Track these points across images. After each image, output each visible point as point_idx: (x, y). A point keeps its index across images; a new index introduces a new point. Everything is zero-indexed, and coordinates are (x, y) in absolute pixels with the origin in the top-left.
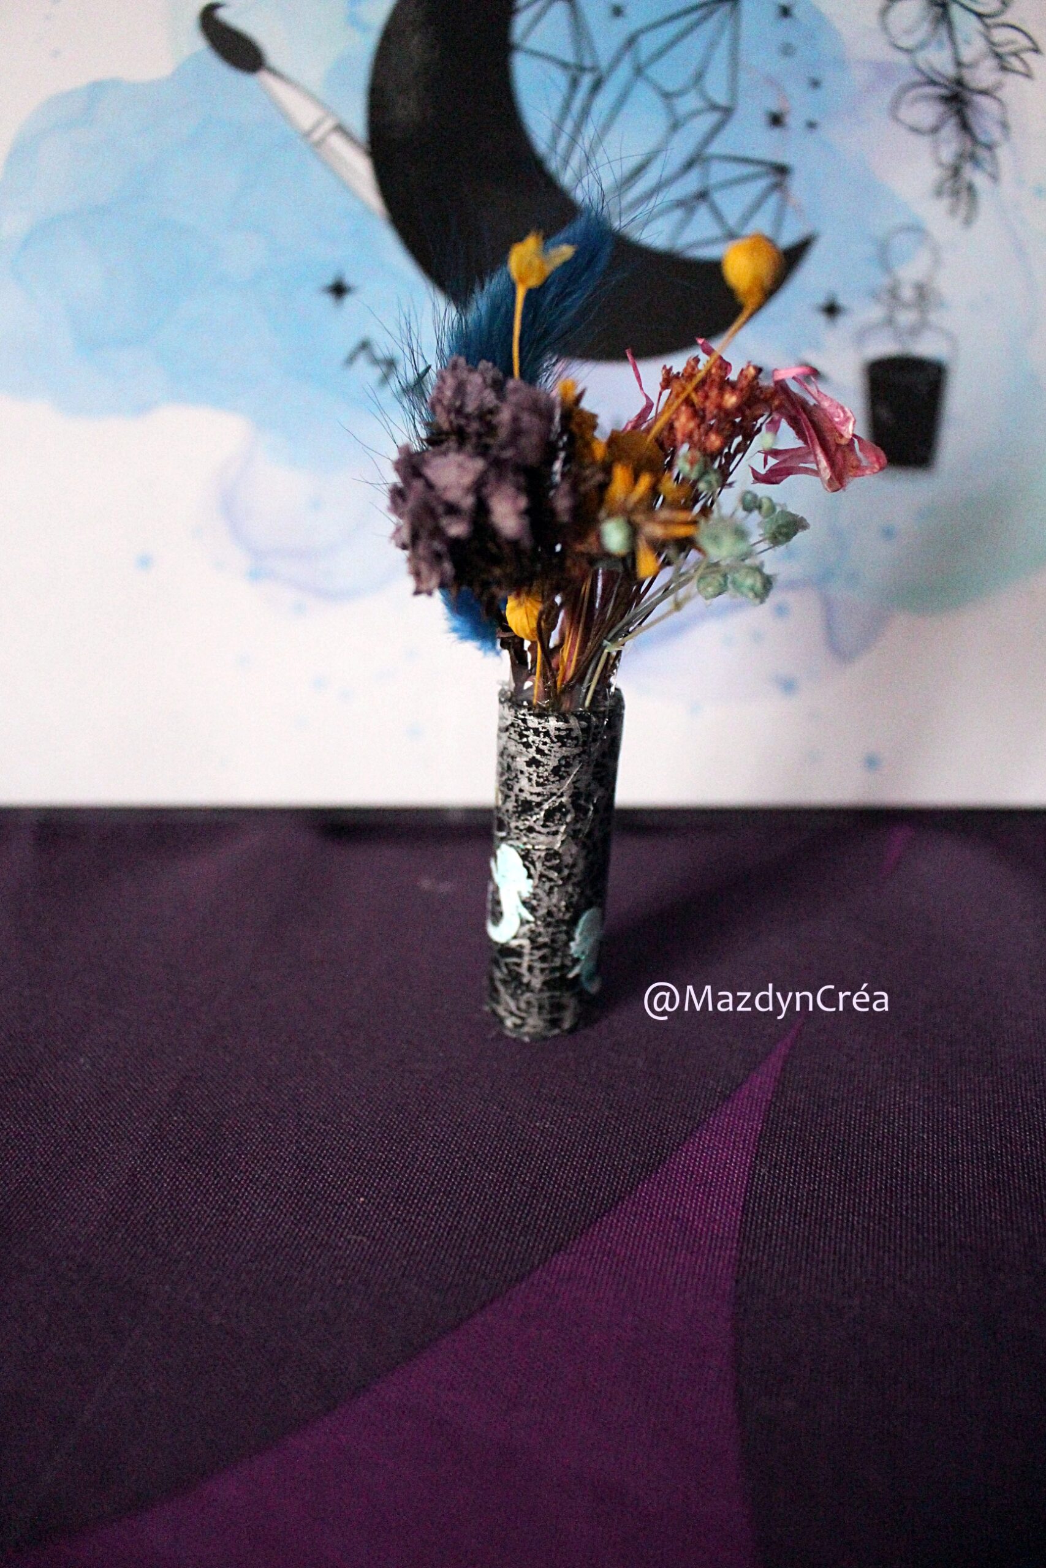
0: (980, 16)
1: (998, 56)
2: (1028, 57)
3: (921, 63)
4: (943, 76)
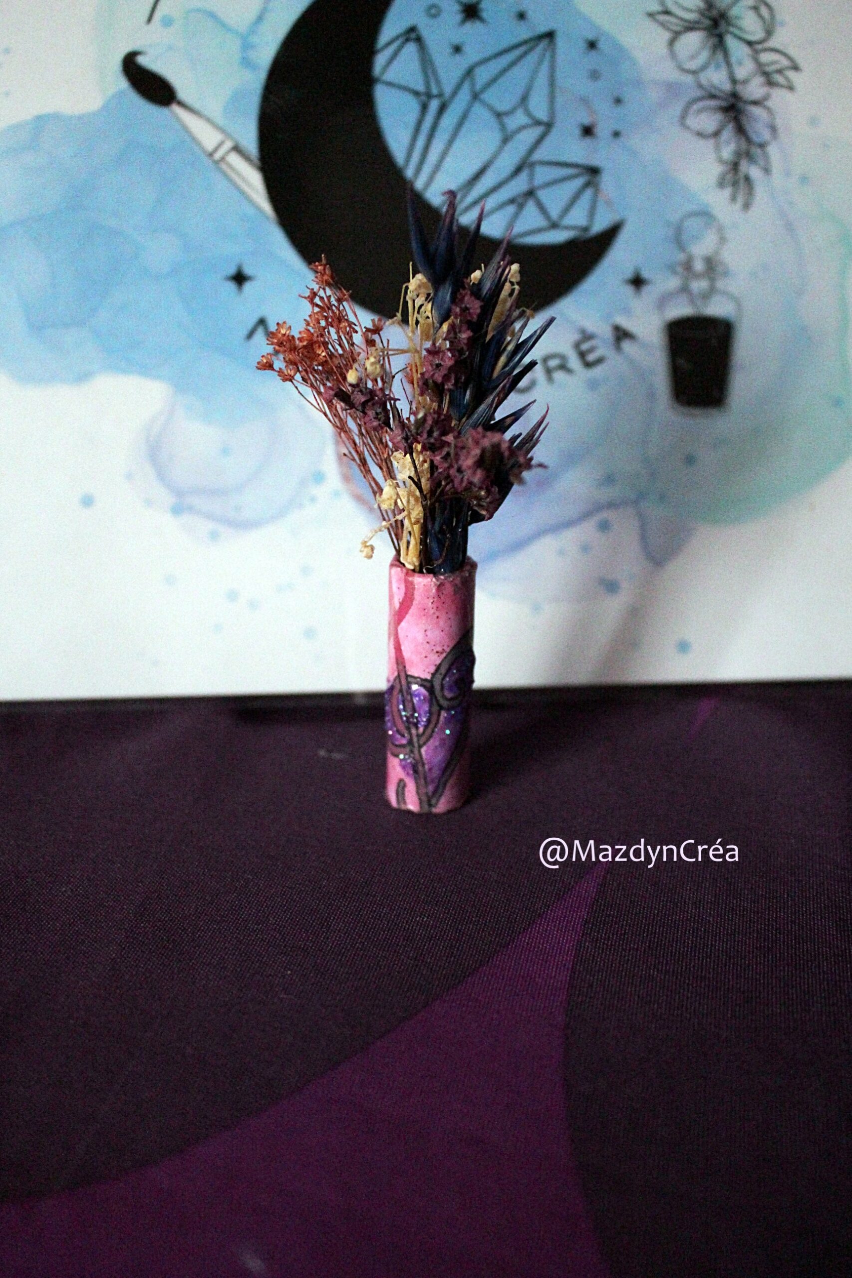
0: (749, 43)
1: (765, 74)
2: (790, 74)
3: (704, 82)
4: (721, 91)
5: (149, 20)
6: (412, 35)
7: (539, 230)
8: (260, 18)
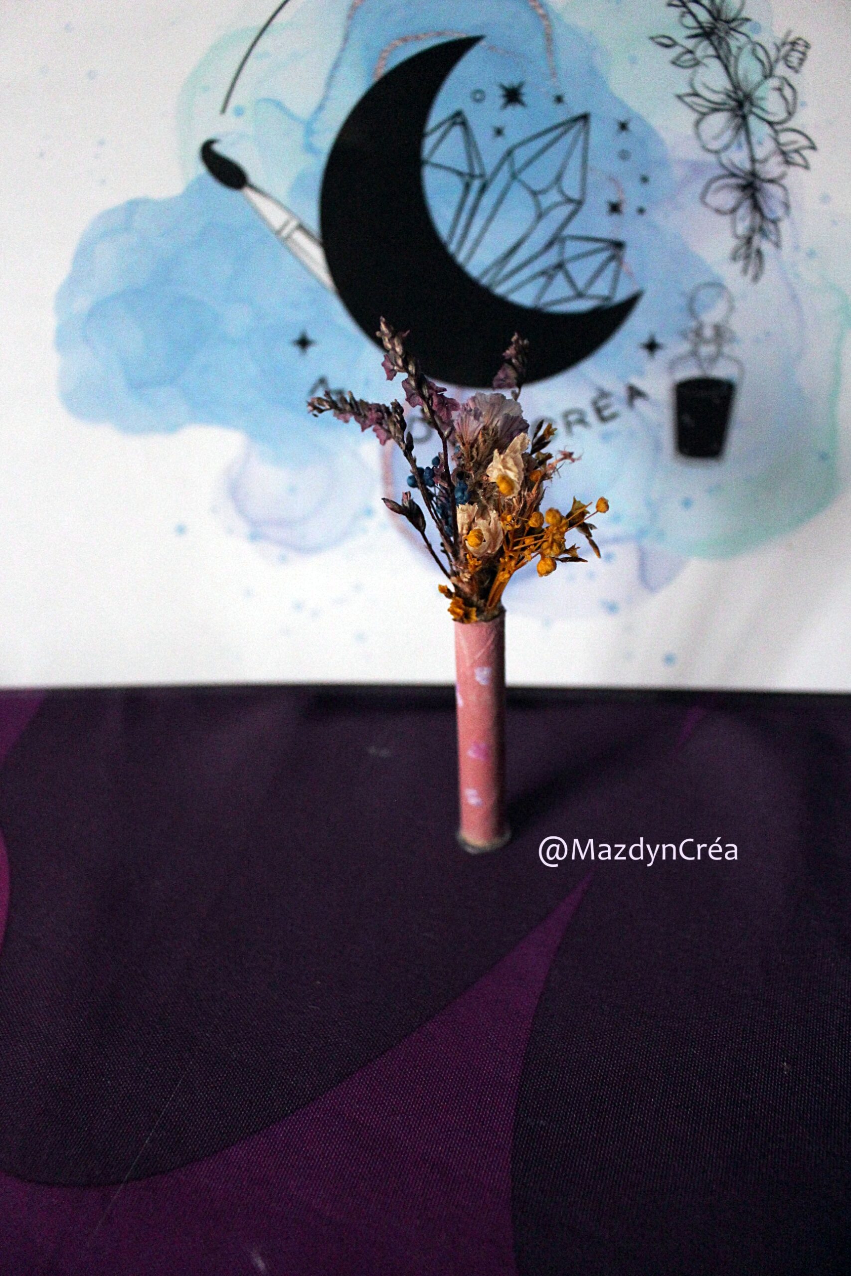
0: (771, 124)
1: (784, 153)
2: (807, 153)
3: (725, 161)
4: (741, 170)
5: (224, 110)
6: (458, 119)
7: (567, 300)
8: (321, 107)
